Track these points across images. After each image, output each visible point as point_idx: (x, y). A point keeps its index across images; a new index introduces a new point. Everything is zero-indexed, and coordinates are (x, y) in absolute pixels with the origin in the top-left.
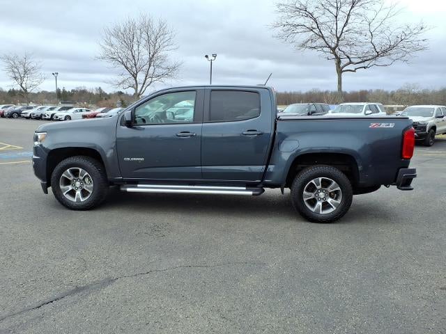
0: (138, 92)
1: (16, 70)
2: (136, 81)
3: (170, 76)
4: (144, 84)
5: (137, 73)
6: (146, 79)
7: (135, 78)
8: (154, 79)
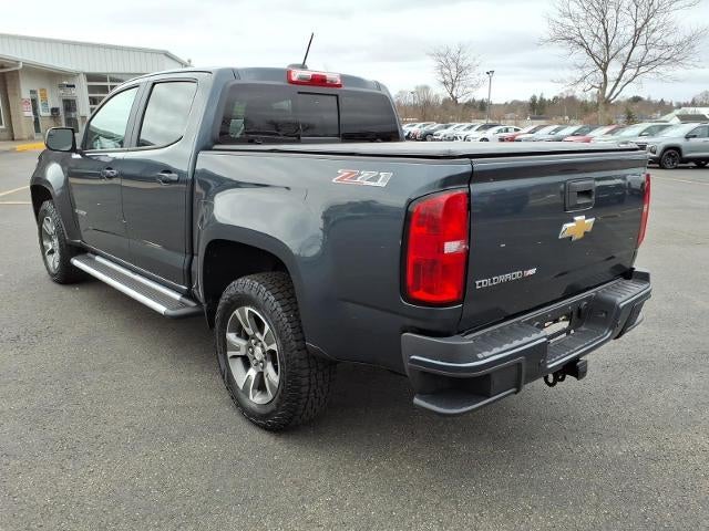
0: (607, 95)
1: (447, 71)
2: (605, 76)
3: (675, 60)
4: (618, 80)
5: (609, 60)
6: (623, 71)
7: (604, 70)
8: (642, 69)
